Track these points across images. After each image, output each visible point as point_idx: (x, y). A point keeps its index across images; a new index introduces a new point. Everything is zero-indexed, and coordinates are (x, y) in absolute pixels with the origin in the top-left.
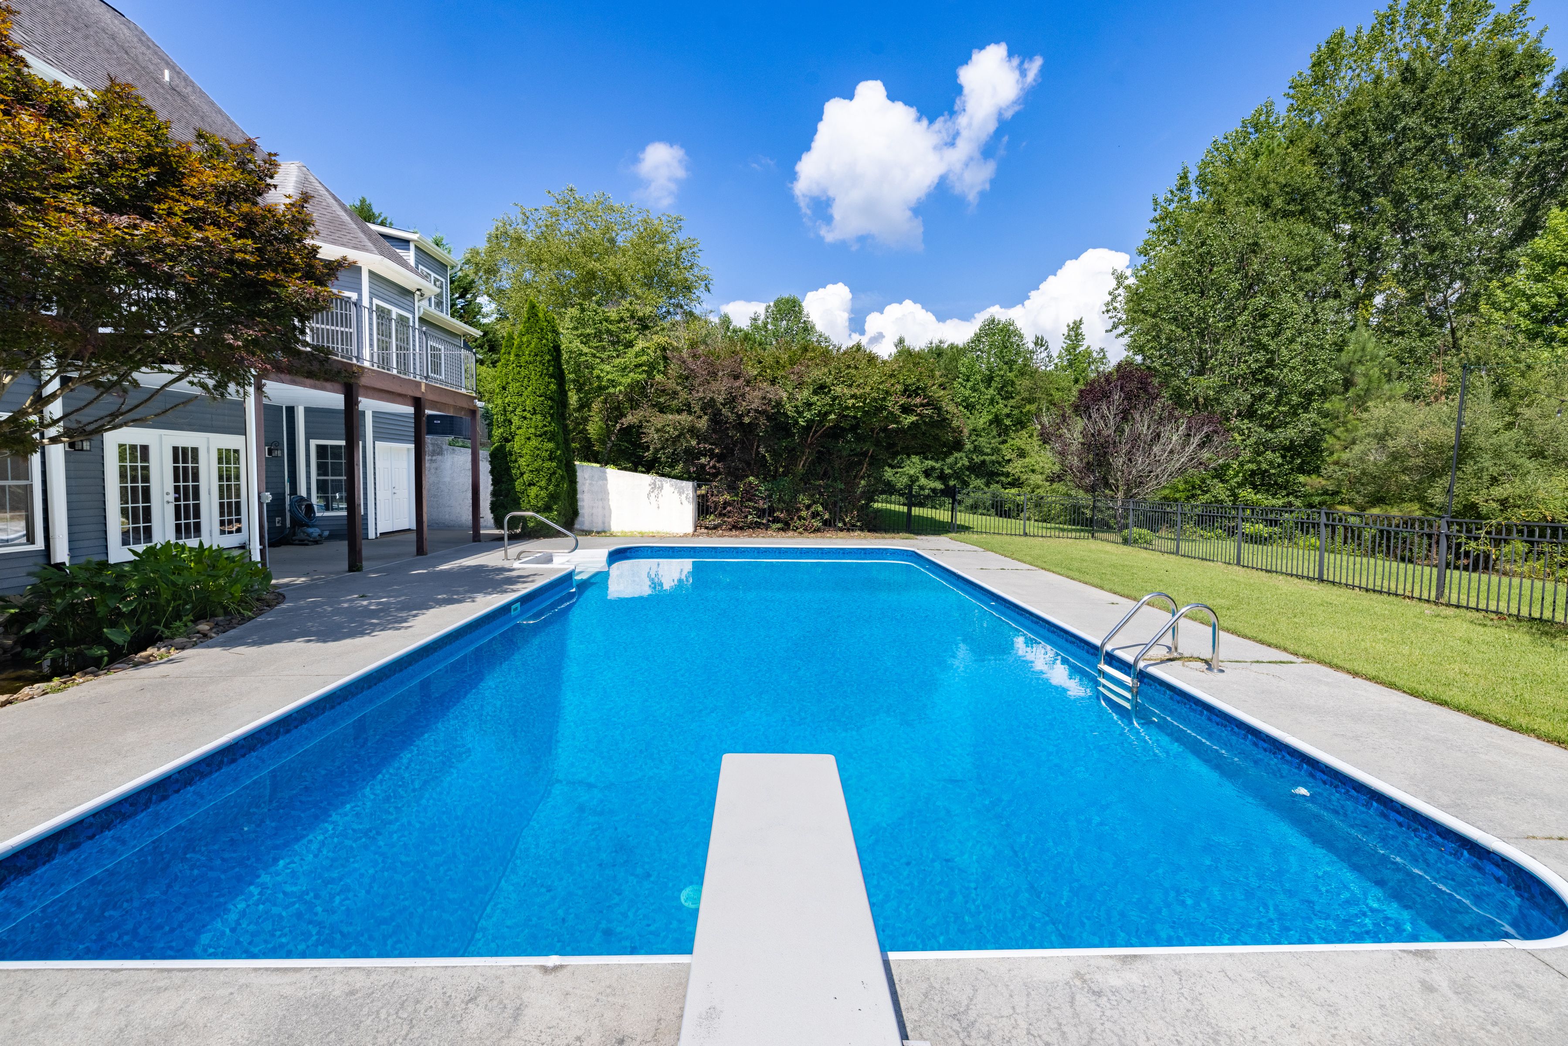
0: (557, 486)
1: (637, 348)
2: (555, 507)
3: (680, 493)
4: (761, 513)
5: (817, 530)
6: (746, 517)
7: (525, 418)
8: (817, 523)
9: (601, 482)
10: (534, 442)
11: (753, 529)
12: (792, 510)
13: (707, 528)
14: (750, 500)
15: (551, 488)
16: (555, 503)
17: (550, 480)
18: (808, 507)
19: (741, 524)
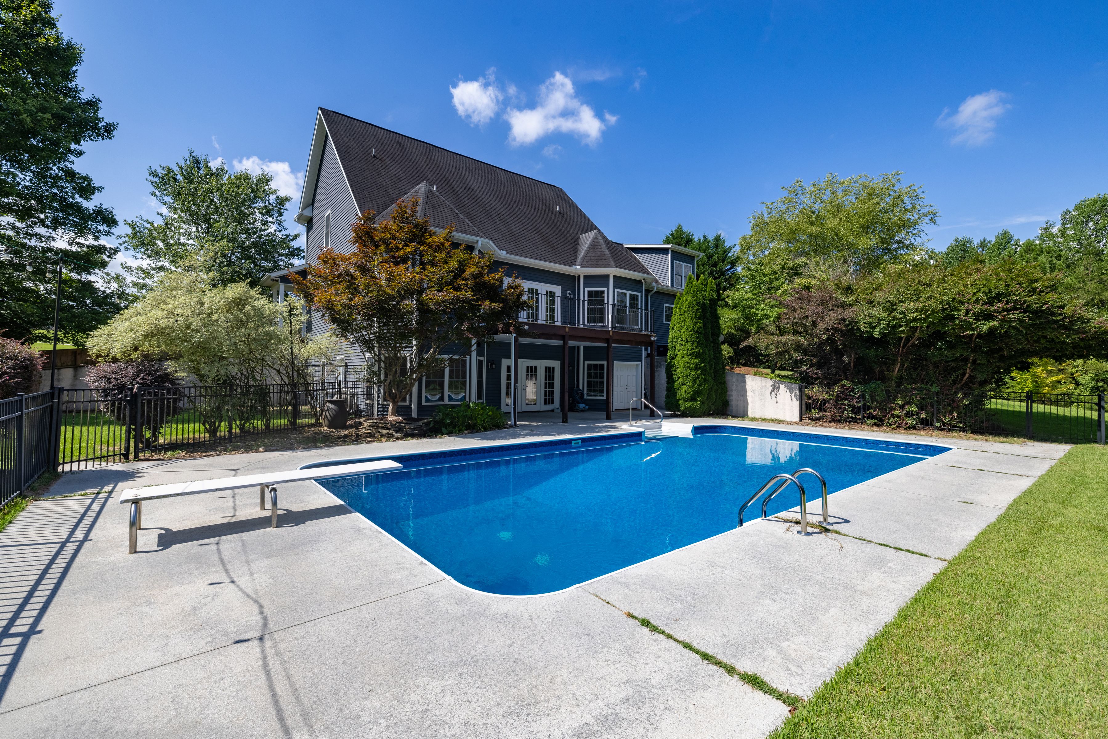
0: (701, 385)
1: (782, 289)
2: (698, 399)
3: (791, 392)
4: (855, 410)
5: (914, 428)
6: (843, 412)
7: (682, 345)
8: (911, 422)
9: (742, 384)
10: (686, 359)
11: (850, 422)
12: (886, 410)
13: (810, 419)
14: (846, 399)
15: (696, 386)
16: (699, 397)
17: (695, 382)
18: (902, 407)
19: (838, 418)
